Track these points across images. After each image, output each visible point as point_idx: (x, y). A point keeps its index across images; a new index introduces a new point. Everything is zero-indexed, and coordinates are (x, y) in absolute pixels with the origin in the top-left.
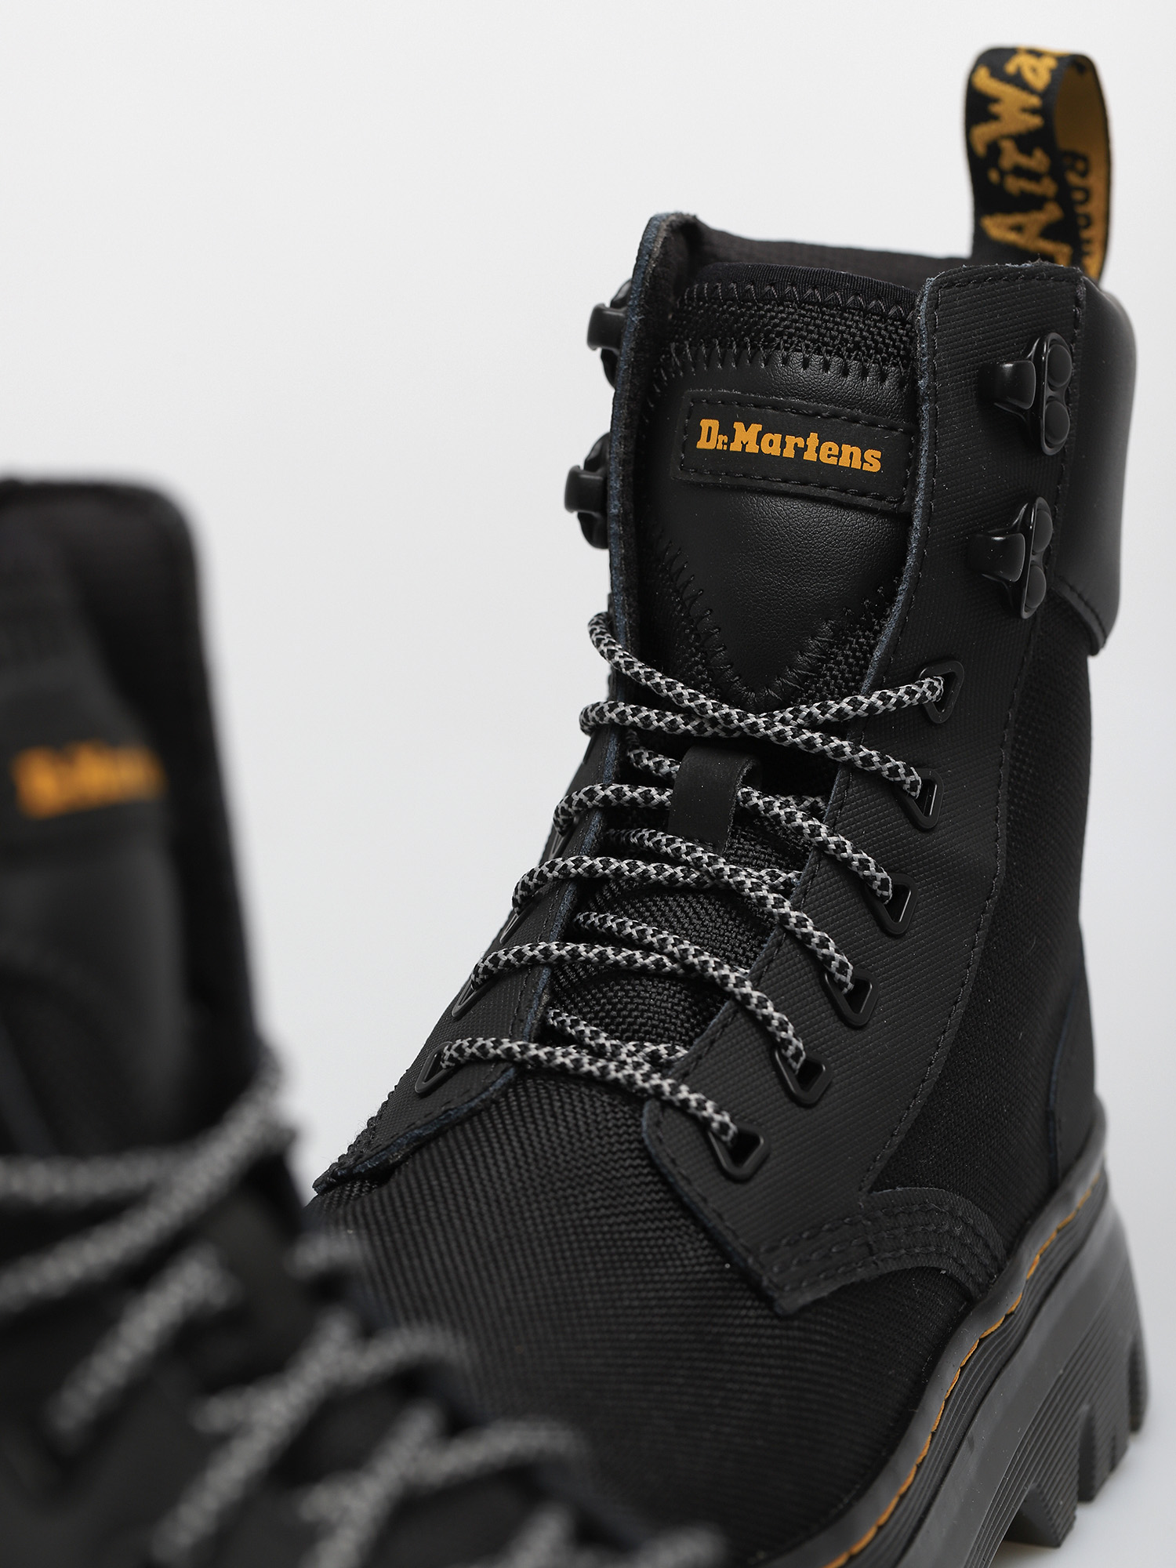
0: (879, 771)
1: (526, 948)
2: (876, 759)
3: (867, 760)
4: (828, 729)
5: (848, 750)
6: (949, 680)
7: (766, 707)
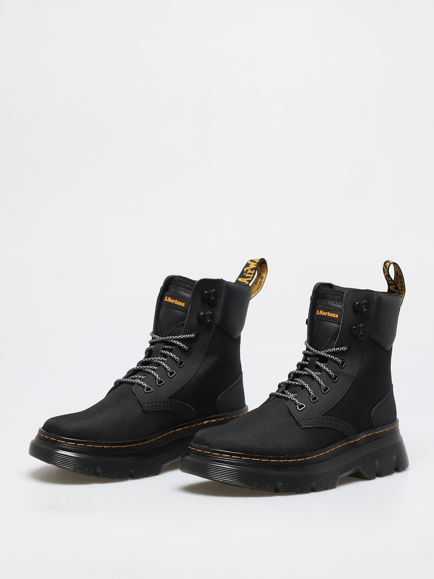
0: (338, 361)
1: (293, 382)
2: (337, 360)
3: (336, 359)
4: (328, 353)
5: (334, 358)
6: (348, 348)
7: (321, 351)
